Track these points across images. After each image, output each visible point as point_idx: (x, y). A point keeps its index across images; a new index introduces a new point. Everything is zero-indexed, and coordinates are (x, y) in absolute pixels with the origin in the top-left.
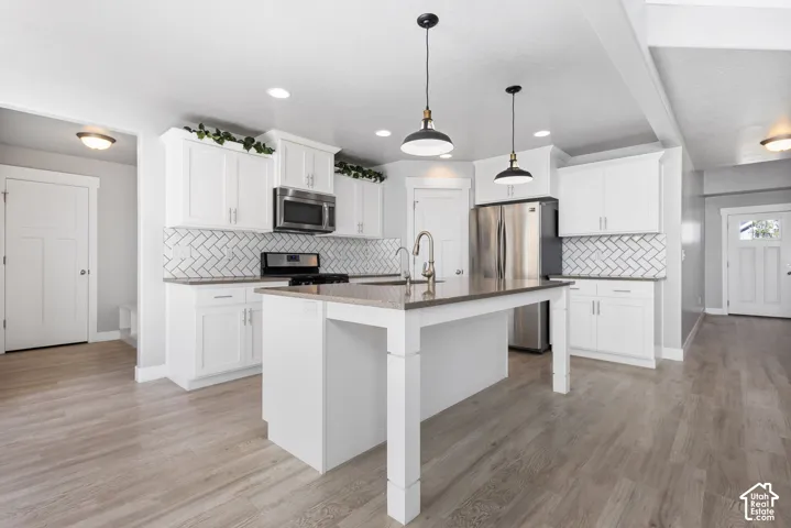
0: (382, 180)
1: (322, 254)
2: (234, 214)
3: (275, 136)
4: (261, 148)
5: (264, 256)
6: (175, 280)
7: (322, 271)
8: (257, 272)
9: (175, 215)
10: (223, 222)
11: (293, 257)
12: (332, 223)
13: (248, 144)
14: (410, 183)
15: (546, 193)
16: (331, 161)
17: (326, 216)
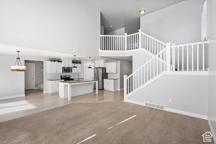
0: (80, 63)
1: (71, 75)
2: (56, 71)
3: (63, 60)
4: (60, 62)
5: (61, 76)
6: (48, 80)
7: (71, 78)
8: (60, 78)
9: (48, 72)
10: (55, 72)
11: (66, 76)
12: (71, 71)
13: (58, 61)
14: (85, 64)
15: (103, 66)
16: (71, 62)
17: (70, 70)
